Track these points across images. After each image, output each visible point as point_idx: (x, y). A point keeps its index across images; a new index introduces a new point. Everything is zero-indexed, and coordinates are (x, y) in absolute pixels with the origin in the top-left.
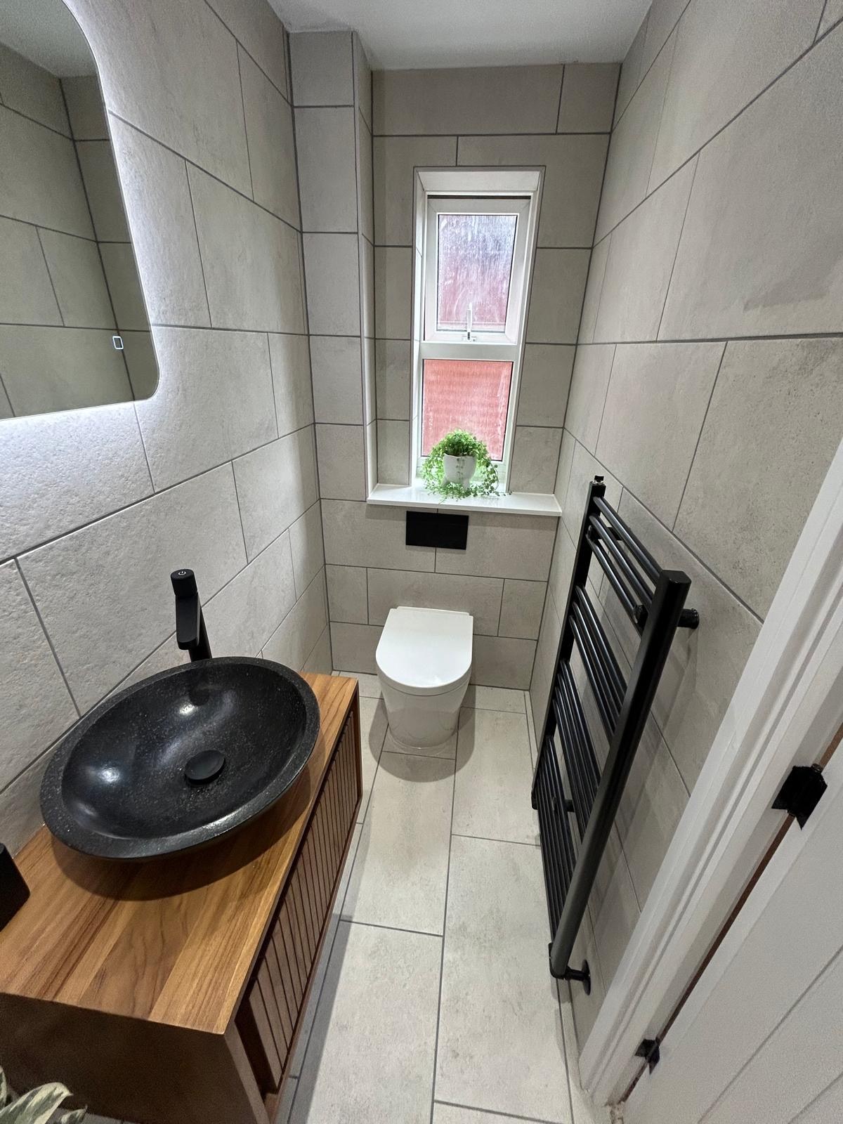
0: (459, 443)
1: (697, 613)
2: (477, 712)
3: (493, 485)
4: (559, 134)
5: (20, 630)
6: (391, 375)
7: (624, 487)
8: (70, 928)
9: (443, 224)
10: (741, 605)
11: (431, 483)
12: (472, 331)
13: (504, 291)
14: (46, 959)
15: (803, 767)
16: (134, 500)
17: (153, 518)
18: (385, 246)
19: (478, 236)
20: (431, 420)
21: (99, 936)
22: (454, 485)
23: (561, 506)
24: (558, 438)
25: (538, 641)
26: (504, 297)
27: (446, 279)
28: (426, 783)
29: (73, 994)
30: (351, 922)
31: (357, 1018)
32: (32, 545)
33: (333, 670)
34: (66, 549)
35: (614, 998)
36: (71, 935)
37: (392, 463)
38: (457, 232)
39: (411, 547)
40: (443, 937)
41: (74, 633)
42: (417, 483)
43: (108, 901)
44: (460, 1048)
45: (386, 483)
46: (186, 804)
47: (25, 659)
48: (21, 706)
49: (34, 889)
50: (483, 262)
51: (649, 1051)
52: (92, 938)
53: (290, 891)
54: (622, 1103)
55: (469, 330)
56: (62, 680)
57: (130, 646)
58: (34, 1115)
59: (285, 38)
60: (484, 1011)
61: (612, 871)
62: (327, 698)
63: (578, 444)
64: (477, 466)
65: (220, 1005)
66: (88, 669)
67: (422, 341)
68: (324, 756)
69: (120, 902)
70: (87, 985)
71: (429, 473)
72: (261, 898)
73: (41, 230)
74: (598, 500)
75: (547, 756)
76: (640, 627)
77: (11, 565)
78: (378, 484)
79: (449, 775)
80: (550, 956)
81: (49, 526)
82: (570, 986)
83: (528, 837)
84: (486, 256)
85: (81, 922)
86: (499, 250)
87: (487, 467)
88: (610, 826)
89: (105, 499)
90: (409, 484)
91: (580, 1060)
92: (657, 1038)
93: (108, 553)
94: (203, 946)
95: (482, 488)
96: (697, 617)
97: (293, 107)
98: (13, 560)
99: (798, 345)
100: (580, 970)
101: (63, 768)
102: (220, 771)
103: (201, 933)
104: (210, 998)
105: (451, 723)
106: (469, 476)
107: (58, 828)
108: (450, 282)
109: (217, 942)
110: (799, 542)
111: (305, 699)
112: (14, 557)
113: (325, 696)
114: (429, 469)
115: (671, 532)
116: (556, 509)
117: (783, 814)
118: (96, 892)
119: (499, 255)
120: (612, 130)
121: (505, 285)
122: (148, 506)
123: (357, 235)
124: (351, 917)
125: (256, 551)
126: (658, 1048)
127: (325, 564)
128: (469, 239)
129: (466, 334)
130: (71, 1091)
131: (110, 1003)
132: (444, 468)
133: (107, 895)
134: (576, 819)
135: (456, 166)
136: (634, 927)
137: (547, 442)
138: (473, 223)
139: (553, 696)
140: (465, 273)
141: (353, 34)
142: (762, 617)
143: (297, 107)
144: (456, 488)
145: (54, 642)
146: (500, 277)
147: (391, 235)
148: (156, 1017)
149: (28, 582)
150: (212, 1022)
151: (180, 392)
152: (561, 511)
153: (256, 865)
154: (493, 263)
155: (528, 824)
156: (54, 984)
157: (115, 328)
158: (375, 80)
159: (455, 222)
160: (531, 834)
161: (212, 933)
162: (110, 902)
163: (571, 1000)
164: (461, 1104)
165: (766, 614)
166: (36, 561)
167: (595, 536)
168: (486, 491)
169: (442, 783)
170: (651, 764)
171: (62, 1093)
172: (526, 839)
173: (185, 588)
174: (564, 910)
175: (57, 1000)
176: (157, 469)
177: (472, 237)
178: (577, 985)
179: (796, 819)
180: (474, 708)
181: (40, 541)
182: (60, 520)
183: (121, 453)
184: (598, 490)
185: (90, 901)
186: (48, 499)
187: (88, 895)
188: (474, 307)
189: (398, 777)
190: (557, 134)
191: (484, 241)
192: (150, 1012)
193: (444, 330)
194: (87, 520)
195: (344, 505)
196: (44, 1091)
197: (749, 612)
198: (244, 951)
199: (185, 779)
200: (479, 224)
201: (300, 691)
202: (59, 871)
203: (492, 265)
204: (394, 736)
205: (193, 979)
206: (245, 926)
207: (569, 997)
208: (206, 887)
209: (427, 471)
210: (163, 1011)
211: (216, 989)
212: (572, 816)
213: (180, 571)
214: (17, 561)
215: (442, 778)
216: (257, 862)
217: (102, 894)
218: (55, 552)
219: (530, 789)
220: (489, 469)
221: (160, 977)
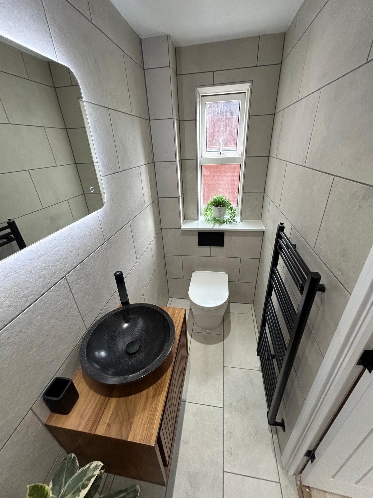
0: (219, 201)
1: (324, 286)
2: (231, 314)
3: (234, 218)
4: (258, 66)
5: (68, 302)
6: (188, 174)
7: (292, 225)
8: (95, 407)
9: (208, 107)
10: (342, 286)
11: (207, 218)
12: (222, 151)
13: (235, 133)
14: (89, 419)
15: (369, 350)
16: (99, 246)
17: (105, 252)
18: (184, 121)
19: (223, 111)
20: (206, 191)
21: (106, 411)
22: (217, 219)
23: (264, 226)
24: (262, 196)
25: (256, 283)
26: (236, 135)
27: (210, 130)
28: (211, 345)
29: (101, 431)
30: (185, 402)
31: (191, 439)
32: (70, 270)
33: (169, 298)
34: (79, 270)
35: (295, 434)
36: (96, 410)
37: (190, 211)
38: (214, 109)
39: (200, 246)
40: (223, 408)
41: (83, 300)
42: (201, 218)
43: (106, 398)
44: (232, 451)
45: (188, 219)
46: (128, 362)
47: (70, 312)
48: (70, 329)
49: (80, 394)
50: (226, 121)
51: (311, 455)
52: (103, 412)
53: (169, 394)
54: (300, 474)
55: (221, 151)
56: (81, 318)
57: (100, 302)
58: (93, 471)
59: (140, 40)
60: (241, 437)
61: (293, 384)
62: (175, 317)
63: (271, 201)
64: (227, 210)
65: (151, 435)
66: (88, 312)
67: (201, 158)
68: (176, 342)
69: (111, 398)
70: (105, 428)
71: (206, 214)
72: (160, 397)
73: (46, 128)
74: (282, 233)
75: (263, 335)
76: (301, 291)
77: (64, 279)
78: (185, 220)
79: (221, 341)
80: (268, 416)
81: (74, 262)
82: (276, 429)
83: (256, 367)
84: (227, 118)
85: (99, 405)
86: (233, 115)
87: (231, 211)
88: (291, 367)
89: (90, 248)
90: (198, 219)
91: (282, 457)
92: (313, 450)
93: (92, 268)
94: (142, 415)
95: (229, 220)
96: (325, 288)
97: (144, 69)
98: (65, 277)
99: (362, 187)
100: (280, 422)
101: (85, 350)
102: (138, 350)
103: (141, 410)
104: (148, 433)
105: (220, 320)
106: (224, 215)
107: (89, 373)
108: (211, 131)
109: (147, 414)
110: (364, 267)
111: (168, 321)
112: (65, 276)
113: (174, 316)
114: (206, 213)
115: (313, 250)
116: (262, 228)
117: (361, 367)
118: (102, 395)
119: (233, 118)
120: (282, 62)
121: (236, 130)
122: (103, 247)
123: (172, 119)
124: (185, 400)
125: (140, 256)
126: (314, 454)
127: (164, 255)
128: (219, 112)
129: (219, 152)
130: (104, 464)
131: (113, 434)
132: (212, 211)
133: (106, 396)
134: (276, 363)
135: (213, 84)
136: (302, 406)
137: (257, 198)
138: (221, 105)
139: (265, 311)
140: (218, 126)
141: (168, 36)
142: (351, 293)
143: (145, 69)
144: (218, 220)
145: (78, 304)
146: (233, 127)
147: (186, 116)
148: (130, 440)
149: (69, 284)
150: (150, 442)
151: (111, 200)
152: (264, 229)
153: (157, 385)
154: (230, 121)
155: (256, 362)
156: (93, 428)
157: (75, 163)
158: (177, 51)
159: (213, 106)
160: (257, 366)
161: (145, 410)
162: (107, 398)
163: (277, 434)
164: (234, 472)
165: (352, 292)
166: (71, 276)
167: (281, 248)
168: (231, 221)
169: (218, 344)
170: (307, 343)
171: (100, 465)
172: (255, 368)
173: (119, 278)
174: (273, 399)
175: (96, 433)
176: (105, 232)
177: (221, 111)
178: (279, 428)
179: (367, 369)
180: (230, 313)
181: (72, 268)
182: (77, 260)
183: (94, 229)
184: (281, 228)
185: (100, 398)
186: (73, 253)
187: (100, 396)
188: (223, 141)
189: (200, 342)
190: (257, 66)
191: (226, 112)
192: (128, 438)
193: (210, 151)
194: (85, 257)
195: (171, 231)
196: (95, 463)
197: (345, 290)
198: (157, 416)
199: (126, 353)
200: (223, 106)
201: (166, 317)
202: (88, 387)
203: (230, 122)
204: (197, 326)
205: (140, 427)
206: (156, 408)
207: (276, 432)
208: (140, 393)
209: (205, 213)
210: (132, 437)
211: (149, 430)
212: (275, 360)
213: (117, 272)
214: (66, 278)
215: (219, 343)
216: (157, 384)
217: (104, 395)
218: (76, 272)
219: (256, 348)
220: (232, 212)
221: (129, 426)
